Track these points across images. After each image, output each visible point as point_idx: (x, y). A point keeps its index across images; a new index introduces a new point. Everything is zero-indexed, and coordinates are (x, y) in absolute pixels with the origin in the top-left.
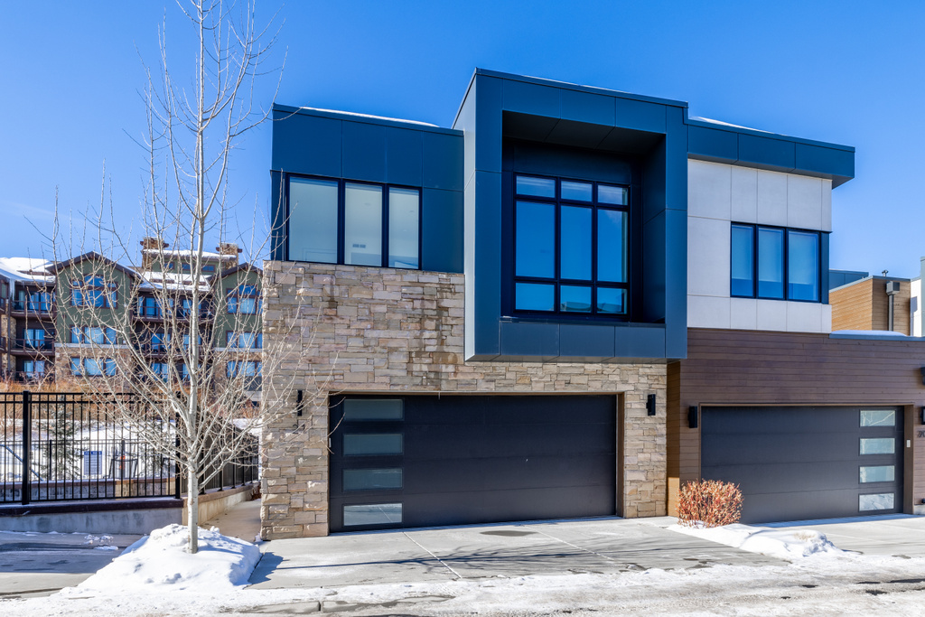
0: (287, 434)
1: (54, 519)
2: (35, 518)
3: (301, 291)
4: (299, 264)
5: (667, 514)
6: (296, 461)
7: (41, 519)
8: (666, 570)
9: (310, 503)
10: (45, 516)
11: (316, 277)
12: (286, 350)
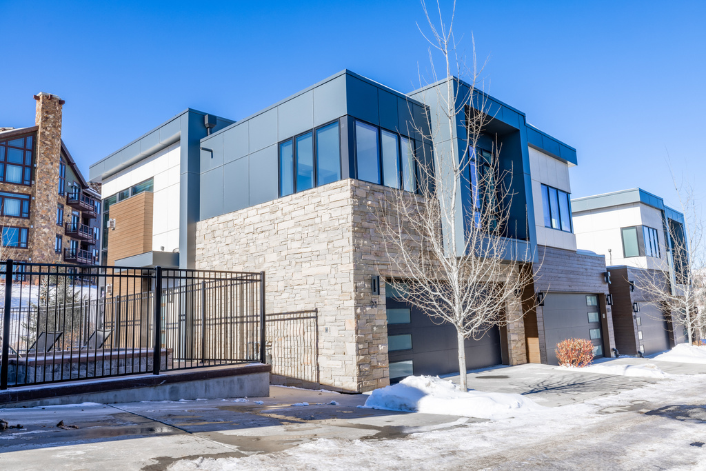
0: (367, 309)
1: (182, 386)
2: (168, 387)
3: (369, 203)
4: (367, 184)
5: (528, 362)
6: (372, 329)
7: (172, 388)
8: (523, 394)
9: (381, 362)
10: (175, 385)
11: (376, 193)
12: (364, 245)
